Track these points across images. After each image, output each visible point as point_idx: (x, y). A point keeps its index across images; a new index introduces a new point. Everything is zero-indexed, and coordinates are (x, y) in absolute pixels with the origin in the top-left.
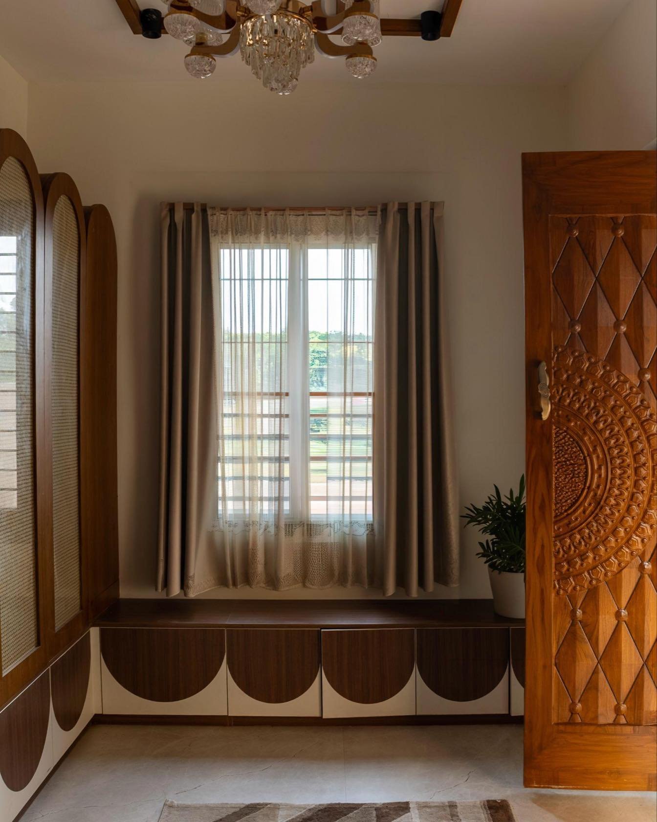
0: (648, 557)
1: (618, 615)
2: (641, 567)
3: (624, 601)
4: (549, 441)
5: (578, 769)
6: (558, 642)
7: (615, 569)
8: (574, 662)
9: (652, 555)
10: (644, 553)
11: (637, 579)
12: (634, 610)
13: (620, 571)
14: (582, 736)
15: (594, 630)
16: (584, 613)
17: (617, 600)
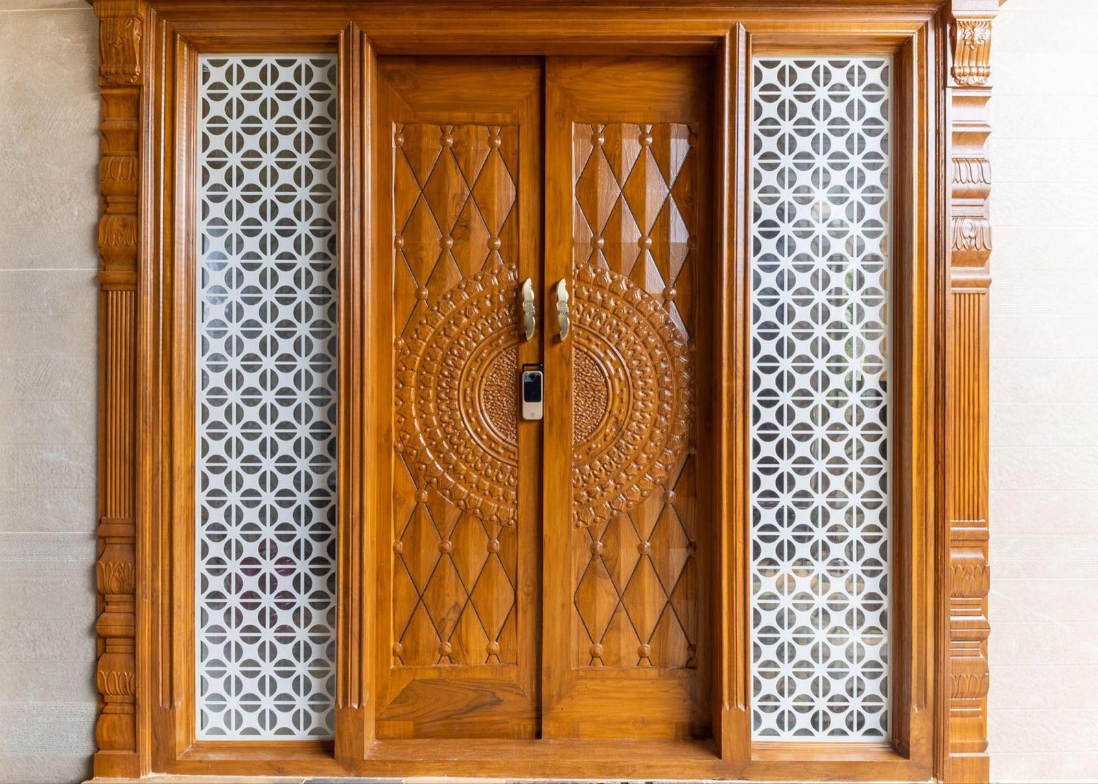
0: (672, 485)
1: (640, 548)
2: (665, 496)
3: (647, 532)
4: (568, 363)
5: (600, 719)
6: (577, 579)
7: (637, 498)
8: (595, 600)
9: (676, 484)
10: (668, 481)
11: (661, 509)
12: (658, 544)
13: (642, 502)
14: (604, 681)
15: (615, 566)
16: (605, 546)
17: (638, 532)
